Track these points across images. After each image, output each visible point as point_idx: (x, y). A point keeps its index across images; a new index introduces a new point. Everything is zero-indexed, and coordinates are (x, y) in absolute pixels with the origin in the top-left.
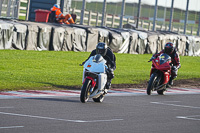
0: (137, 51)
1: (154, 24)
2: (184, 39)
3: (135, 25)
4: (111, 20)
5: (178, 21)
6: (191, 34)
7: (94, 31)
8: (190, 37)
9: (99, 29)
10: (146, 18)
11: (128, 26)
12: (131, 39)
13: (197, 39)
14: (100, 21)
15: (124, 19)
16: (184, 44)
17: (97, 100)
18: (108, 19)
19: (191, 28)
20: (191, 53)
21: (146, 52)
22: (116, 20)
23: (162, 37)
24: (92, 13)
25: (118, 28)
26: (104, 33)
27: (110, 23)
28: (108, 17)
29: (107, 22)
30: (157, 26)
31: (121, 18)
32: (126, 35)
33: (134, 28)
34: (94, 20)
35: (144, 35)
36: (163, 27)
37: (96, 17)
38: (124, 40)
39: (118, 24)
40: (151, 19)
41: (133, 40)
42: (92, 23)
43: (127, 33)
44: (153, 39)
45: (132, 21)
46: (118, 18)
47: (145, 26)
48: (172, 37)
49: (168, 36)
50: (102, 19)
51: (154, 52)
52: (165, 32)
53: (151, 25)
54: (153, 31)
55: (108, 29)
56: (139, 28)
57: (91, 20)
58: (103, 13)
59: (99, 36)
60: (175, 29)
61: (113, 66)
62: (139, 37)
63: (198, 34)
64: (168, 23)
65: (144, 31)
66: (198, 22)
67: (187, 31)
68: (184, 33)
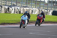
0: (17, 13)
3: (16, 5)
4: (9, 3)
5: (29, 3)
6: (33, 7)
7: (3, 7)
9: (5, 6)
10: (19, 3)
11: (14, 5)
12: (15, 9)
13: (35, 9)
14: (5, 4)
15: (13, 3)
16: (31, 10)
17: (24, 27)
18: (8, 3)
19: (33, 6)
21: (20, 13)
22: (10, 3)
23: (24, 8)
24: (2, 1)
25: (11, 6)
26: (7, 7)
27: (8, 4)
28: (7, 2)
29: (7, 4)
30: (23, 5)
31: (12, 3)
32: (13, 8)
33: (16, 6)
34: (4, 3)
35: (19, 8)
36: (25, 5)
37: (4, 2)
38: (13, 9)
39: (11, 4)
40: (21, 3)
42: (3, 4)
44: (22, 9)
45: (15, 4)
46: (11, 3)
47: (19, 5)
48: (28, 8)
49: (26, 8)
50: (6, 3)
51: (22, 13)
52: (25, 7)
53: (21, 5)
54: (22, 6)
55: (8, 6)
56: (17, 6)
57: (2, 3)
58: (6, 1)
59: (5, 8)
60: (28, 6)
61: (29, 18)
62: (17, 9)
63: (35, 7)
64: (26, 4)
65: (19, 7)
66: (35, 4)
67: (32, 7)
68: (31, 7)
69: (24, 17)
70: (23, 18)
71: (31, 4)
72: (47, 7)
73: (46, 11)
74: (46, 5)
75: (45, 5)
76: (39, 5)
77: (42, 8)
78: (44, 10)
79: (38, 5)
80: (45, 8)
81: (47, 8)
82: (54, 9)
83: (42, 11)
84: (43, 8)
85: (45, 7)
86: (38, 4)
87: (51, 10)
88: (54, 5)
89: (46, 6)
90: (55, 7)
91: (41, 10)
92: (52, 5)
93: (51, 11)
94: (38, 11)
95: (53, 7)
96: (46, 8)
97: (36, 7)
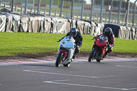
0: (12, 30)
1: (25, 8)
2: (49, 20)
3: (10, 10)
5: (45, 6)
6: (55, 16)
8: (54, 19)
10: (19, 4)
11: (5, 10)
12: (7, 21)
13: (59, 20)
15: (2, 5)
16: (50, 24)
17: (66, 65)
19: (55, 12)
20: (55, 31)
21: (19, 31)
23: (32, 19)
30: (27, 10)
33: (9, 12)
35: (17, 18)
36: (33, 11)
38: (1, 22)
40: (24, 4)
41: (9, 21)
43: (4, 16)
44: (25, 20)
45: (7, 6)
47: (19, 10)
49: (36, 18)
51: (26, 30)
52: (34, 15)
53: (23, 9)
54: (25, 14)
56: (14, 12)
60: (42, 12)
62: (13, 19)
63: (60, 16)
64: (37, 7)
65: (17, 14)
66: (60, 7)
67: (51, 14)
68: (49, 15)
69: (66, 42)
70: (64, 43)
71: (48, 6)
72: (89, 16)
73: (87, 24)
74: (87, 9)
75: (86, 11)
76: (69, 10)
77: (77, 19)
78: (83, 22)
79: (65, 9)
80: (84, 18)
81: (91, 18)
82: (108, 20)
83: (76, 24)
84: (79, 17)
85: (86, 16)
86: (67, 7)
87: (100, 22)
88: (107, 10)
89: (89, 11)
90: (110, 15)
91: (74, 21)
92: (104, 10)
93: (99, 25)
94: (67, 26)
95: (105, 16)
96: (88, 18)
97: (63, 15)
